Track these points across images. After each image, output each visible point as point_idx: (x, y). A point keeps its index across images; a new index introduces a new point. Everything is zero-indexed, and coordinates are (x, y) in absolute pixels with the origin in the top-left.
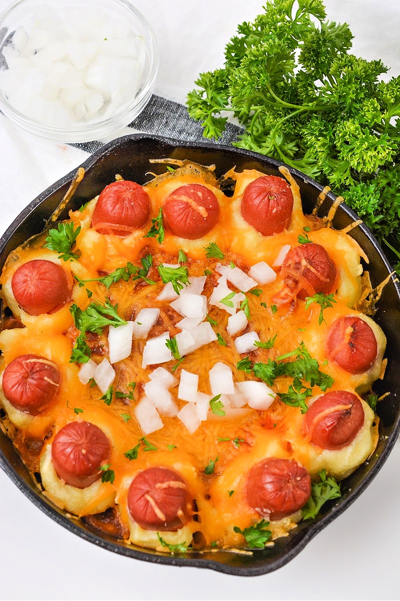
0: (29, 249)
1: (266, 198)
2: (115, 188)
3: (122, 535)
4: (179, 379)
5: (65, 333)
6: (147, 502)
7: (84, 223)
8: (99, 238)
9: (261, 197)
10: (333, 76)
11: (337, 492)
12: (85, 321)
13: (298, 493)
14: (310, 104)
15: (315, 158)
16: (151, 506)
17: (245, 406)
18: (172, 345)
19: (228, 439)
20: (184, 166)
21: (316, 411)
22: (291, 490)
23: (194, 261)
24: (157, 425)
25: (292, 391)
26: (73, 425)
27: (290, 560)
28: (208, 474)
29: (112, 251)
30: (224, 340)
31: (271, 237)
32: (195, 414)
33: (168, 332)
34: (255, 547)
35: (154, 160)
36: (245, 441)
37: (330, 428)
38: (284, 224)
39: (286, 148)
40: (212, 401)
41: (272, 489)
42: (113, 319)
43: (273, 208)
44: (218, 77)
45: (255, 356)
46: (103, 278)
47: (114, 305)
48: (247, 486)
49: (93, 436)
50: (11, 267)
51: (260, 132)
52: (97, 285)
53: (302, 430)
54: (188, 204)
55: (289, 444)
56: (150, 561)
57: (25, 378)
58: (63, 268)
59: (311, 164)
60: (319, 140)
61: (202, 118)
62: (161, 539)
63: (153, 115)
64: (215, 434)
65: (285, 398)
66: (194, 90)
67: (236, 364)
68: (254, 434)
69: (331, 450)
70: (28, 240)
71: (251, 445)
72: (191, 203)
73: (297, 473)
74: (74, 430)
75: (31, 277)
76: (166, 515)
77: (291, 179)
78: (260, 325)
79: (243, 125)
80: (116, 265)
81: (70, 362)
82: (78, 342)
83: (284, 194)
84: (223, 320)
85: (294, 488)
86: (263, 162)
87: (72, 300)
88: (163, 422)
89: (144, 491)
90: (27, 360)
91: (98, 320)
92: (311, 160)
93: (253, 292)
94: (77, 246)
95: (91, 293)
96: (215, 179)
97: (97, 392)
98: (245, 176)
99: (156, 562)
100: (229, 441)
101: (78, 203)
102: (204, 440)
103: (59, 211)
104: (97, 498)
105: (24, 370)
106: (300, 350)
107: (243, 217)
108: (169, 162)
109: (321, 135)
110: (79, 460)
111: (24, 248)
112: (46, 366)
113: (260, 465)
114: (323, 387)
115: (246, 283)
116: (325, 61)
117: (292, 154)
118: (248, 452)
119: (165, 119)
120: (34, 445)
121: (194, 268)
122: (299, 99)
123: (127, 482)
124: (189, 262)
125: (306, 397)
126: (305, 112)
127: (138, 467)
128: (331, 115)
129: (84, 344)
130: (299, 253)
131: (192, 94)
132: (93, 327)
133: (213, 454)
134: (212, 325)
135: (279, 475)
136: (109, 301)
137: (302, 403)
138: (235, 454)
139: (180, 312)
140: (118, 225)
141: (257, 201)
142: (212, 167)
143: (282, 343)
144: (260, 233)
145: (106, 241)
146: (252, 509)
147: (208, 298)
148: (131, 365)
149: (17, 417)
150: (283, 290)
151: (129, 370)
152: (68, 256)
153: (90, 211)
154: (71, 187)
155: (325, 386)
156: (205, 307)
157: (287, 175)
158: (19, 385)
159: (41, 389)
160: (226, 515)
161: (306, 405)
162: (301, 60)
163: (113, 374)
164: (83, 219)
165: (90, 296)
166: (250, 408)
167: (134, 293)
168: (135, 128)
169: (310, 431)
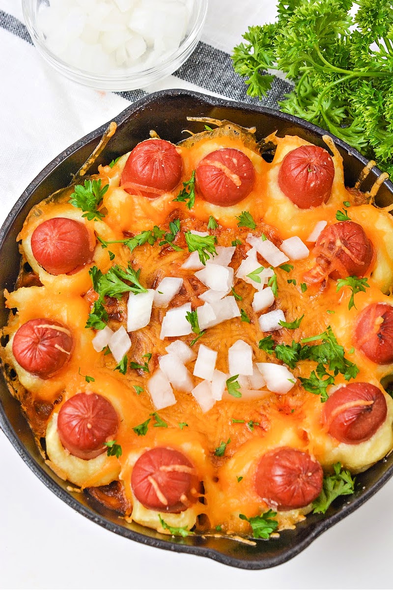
0: (53, 204)
1: (305, 171)
2: (147, 148)
3: (125, 510)
4: (197, 353)
5: (84, 295)
6: (150, 484)
7: (112, 181)
8: (126, 199)
9: (299, 169)
10: (390, 40)
11: (351, 488)
12: (104, 286)
13: (308, 489)
14: (362, 69)
15: (363, 127)
16: (154, 490)
17: (263, 387)
18: (192, 318)
19: (242, 421)
20: (223, 126)
21: (336, 403)
22: (301, 485)
23: (225, 229)
24: (170, 400)
25: (314, 377)
26: (81, 396)
27: (294, 556)
28: (218, 456)
29: (139, 213)
30: (248, 316)
31: (308, 210)
32: (210, 392)
33: (191, 303)
34: (260, 537)
35: (192, 118)
36: (260, 424)
37: (348, 423)
38: (322, 198)
39: (333, 114)
40: (229, 381)
41: (280, 482)
42: (133, 285)
43: (311, 182)
44: (266, 33)
45: (280, 336)
46: (128, 240)
47: (136, 269)
48: (257, 474)
49: (101, 410)
50: (33, 222)
51: (308, 92)
52: (121, 247)
53: (320, 420)
54: (221, 170)
55: (305, 433)
56: (149, 544)
57: (35, 343)
58: (87, 227)
59: (358, 133)
60: (367, 109)
61: (247, 74)
62: (162, 521)
63: (198, 64)
64: (230, 414)
65: (306, 384)
66: (242, 44)
67: (258, 343)
68: (270, 419)
69: (348, 444)
70: (53, 194)
71: (266, 430)
72: (224, 170)
73: (308, 468)
74: (81, 402)
75: (50, 236)
76: (168, 499)
77: (334, 149)
78: (288, 303)
79: (293, 82)
80: (142, 227)
81: (86, 327)
82: (95, 306)
83: (325, 167)
84: (249, 294)
85: (304, 483)
86: (306, 129)
87: (94, 262)
88: (177, 397)
89: (149, 473)
90: (39, 324)
91: (118, 285)
92: (359, 129)
93: (283, 267)
94: (104, 204)
95: (114, 255)
96: (254, 142)
97: (111, 360)
98: (286, 142)
99: (154, 546)
100: (243, 424)
101: (109, 157)
102: (217, 419)
103: (88, 166)
104: (102, 471)
105: (35, 335)
106: (326, 334)
107: (280, 187)
108: (207, 121)
109: (370, 104)
110: (84, 434)
111: (48, 203)
112: (58, 333)
113: (272, 454)
114: (347, 376)
115: (277, 258)
116: (383, 24)
117: (338, 121)
118: (262, 437)
119: (210, 69)
120: (44, 409)
121: (224, 236)
122: (351, 62)
123: (133, 458)
124: (218, 229)
125: (329, 384)
126: (356, 77)
127: (146, 445)
128: (383, 82)
129: (102, 308)
130: (335, 232)
131: (239, 48)
132: (112, 292)
133: (225, 436)
134: (237, 299)
135: (290, 469)
136: (132, 266)
137: (323, 391)
138: (248, 438)
139: (204, 282)
140: (146, 187)
141: (295, 172)
142: (252, 130)
143: (309, 324)
144: (296, 206)
145: (133, 202)
146: (260, 498)
147: (235, 270)
148: (149, 334)
149: (27, 379)
150: (314, 268)
151: (146, 339)
152: (92, 214)
153: (121, 167)
154: (101, 142)
155: (349, 376)
156: (232, 279)
157: (331, 145)
158: (29, 350)
159: (50, 357)
160: (232, 500)
161: (326, 394)
162: (358, 20)
163: (129, 344)
164: (111, 176)
165: (112, 258)
166: (268, 391)
167: (159, 258)
168: (178, 77)
169: (328, 422)
